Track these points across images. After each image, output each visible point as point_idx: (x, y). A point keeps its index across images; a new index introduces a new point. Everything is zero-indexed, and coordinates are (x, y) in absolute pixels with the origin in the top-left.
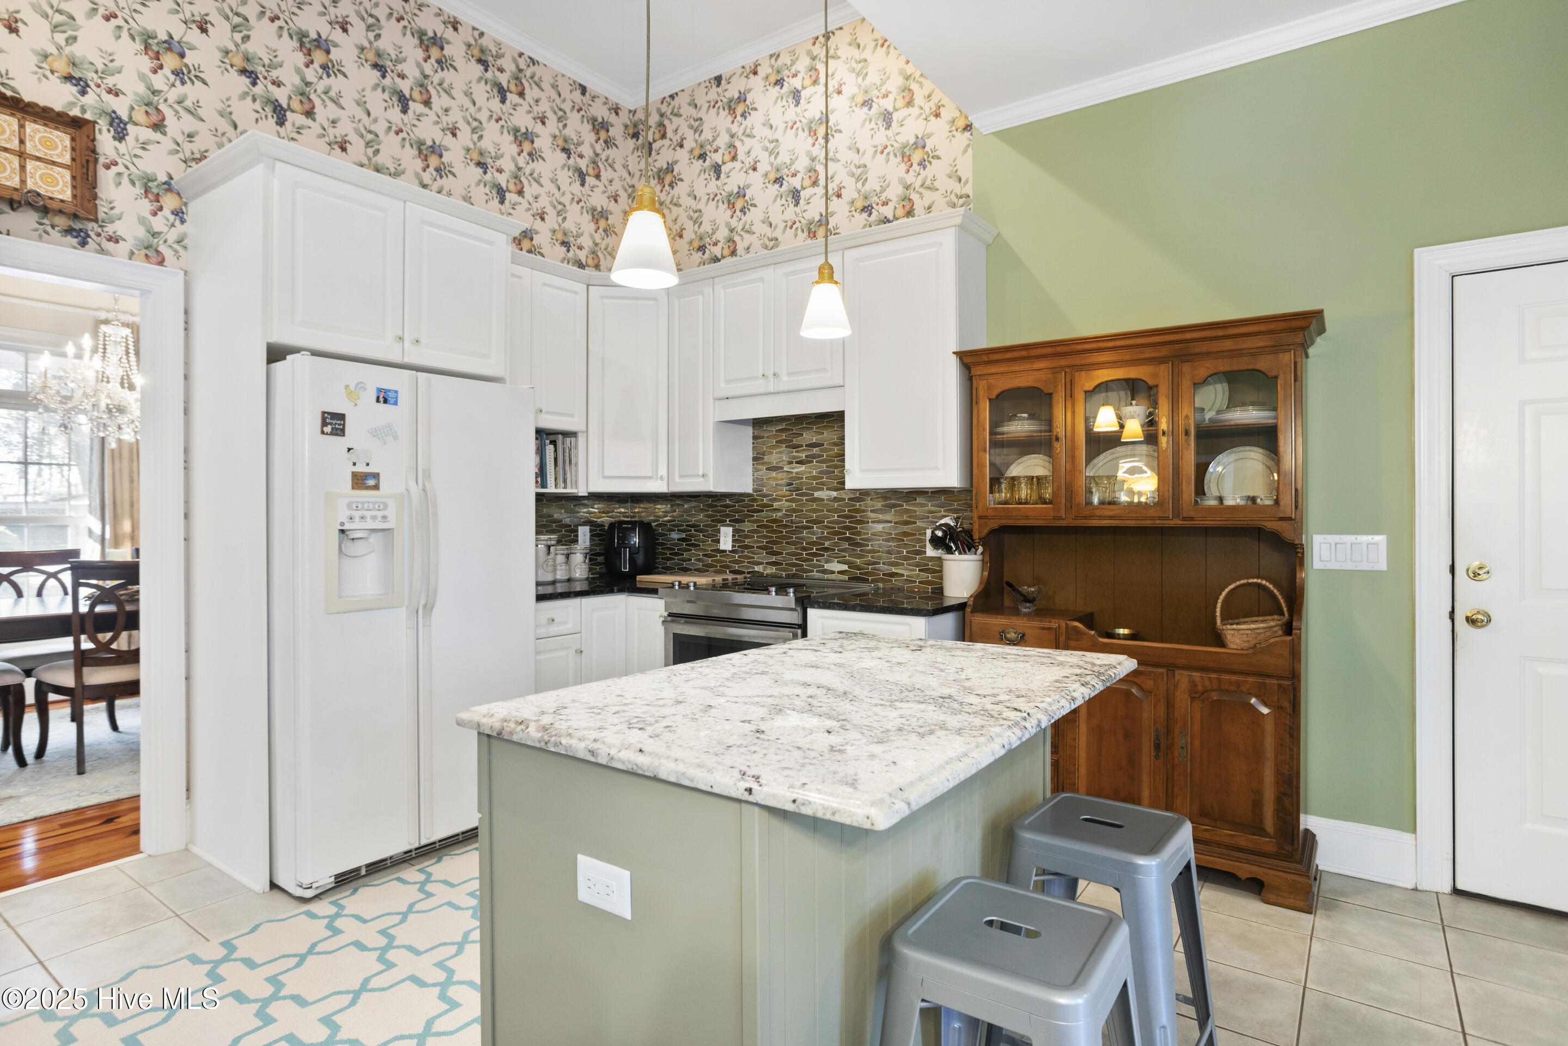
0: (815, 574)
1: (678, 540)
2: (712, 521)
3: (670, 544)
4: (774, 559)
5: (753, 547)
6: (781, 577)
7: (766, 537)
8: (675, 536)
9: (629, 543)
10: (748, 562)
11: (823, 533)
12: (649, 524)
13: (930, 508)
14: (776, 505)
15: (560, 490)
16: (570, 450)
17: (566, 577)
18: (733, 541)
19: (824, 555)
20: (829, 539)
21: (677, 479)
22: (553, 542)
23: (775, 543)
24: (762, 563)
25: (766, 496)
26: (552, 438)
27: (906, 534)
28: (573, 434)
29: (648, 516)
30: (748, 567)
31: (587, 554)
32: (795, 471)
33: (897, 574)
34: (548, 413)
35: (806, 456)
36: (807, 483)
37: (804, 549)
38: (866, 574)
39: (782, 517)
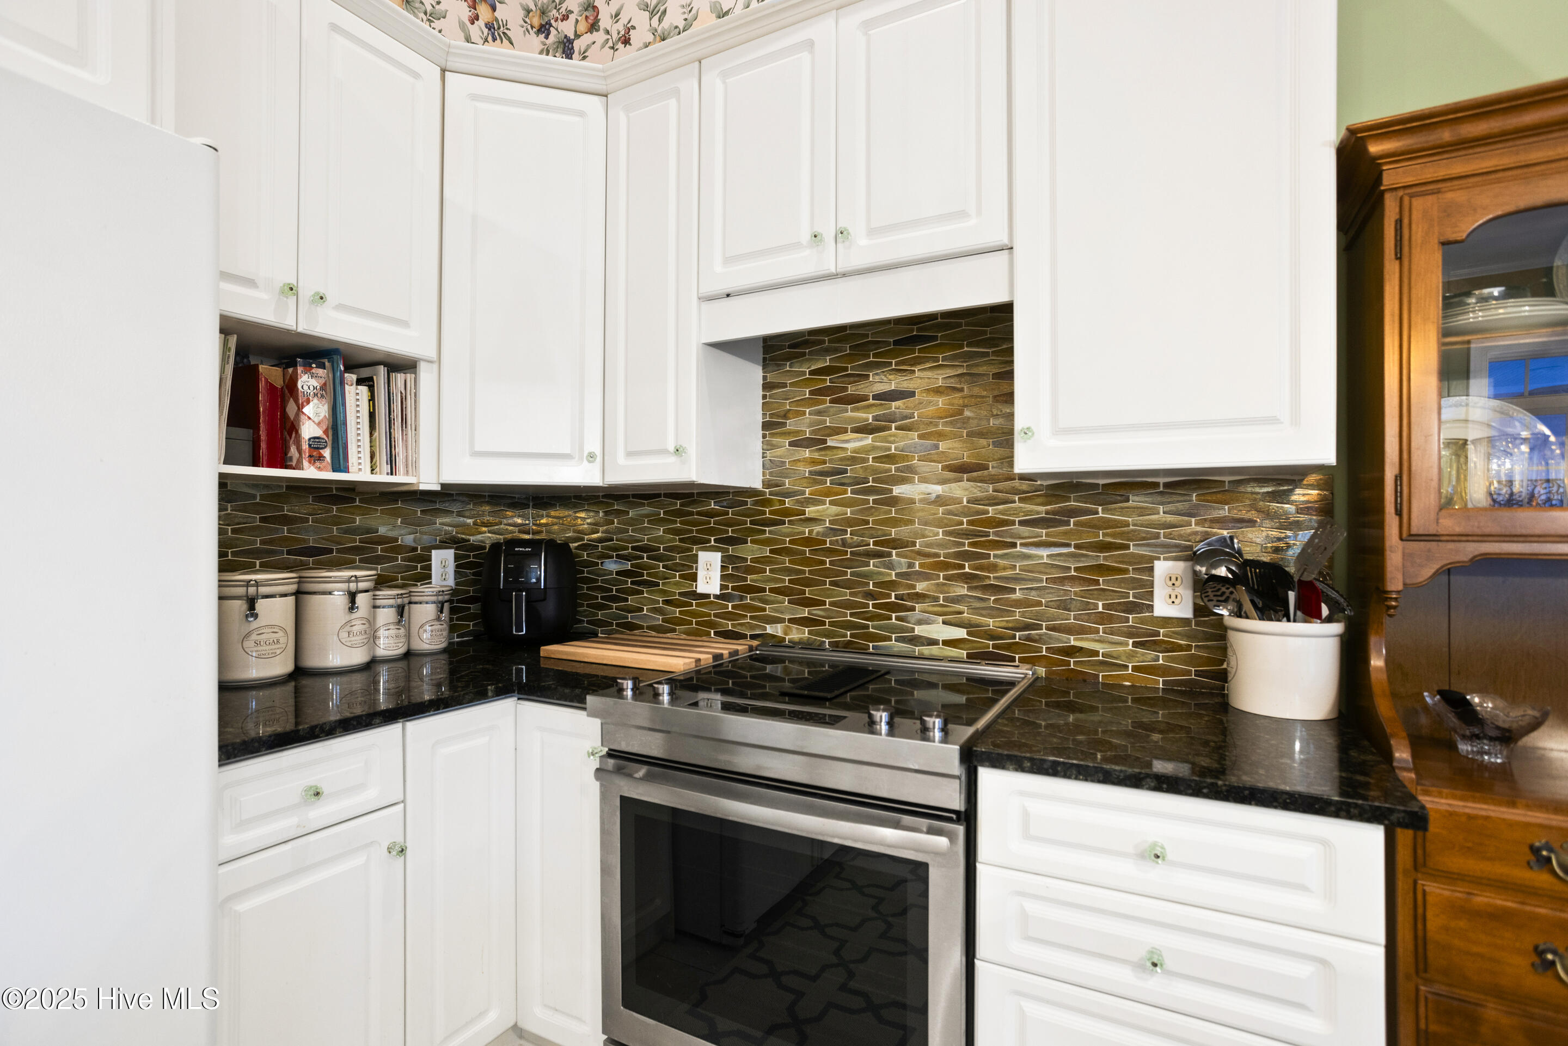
0: (895, 645)
1: (618, 573)
2: (681, 540)
3: (603, 581)
4: (805, 613)
5: (764, 590)
6: (820, 648)
7: (788, 571)
8: (612, 566)
9: (527, 582)
10: (752, 617)
11: (911, 565)
12: (565, 546)
13: (1161, 516)
14: (811, 511)
15: (382, 477)
16: (403, 401)
17: (402, 650)
18: (723, 577)
19: (913, 609)
20: (927, 577)
21: (621, 459)
22: (362, 585)
23: (808, 583)
24: (780, 621)
25: (788, 494)
26: (365, 372)
27: (1101, 569)
28: (405, 366)
29: (564, 531)
30: (752, 627)
31: (442, 603)
32: (850, 446)
33: (1081, 649)
34: (341, 307)
35: (876, 418)
36: (875, 471)
37: (870, 595)
38: (1009, 647)
39: (825, 535)
